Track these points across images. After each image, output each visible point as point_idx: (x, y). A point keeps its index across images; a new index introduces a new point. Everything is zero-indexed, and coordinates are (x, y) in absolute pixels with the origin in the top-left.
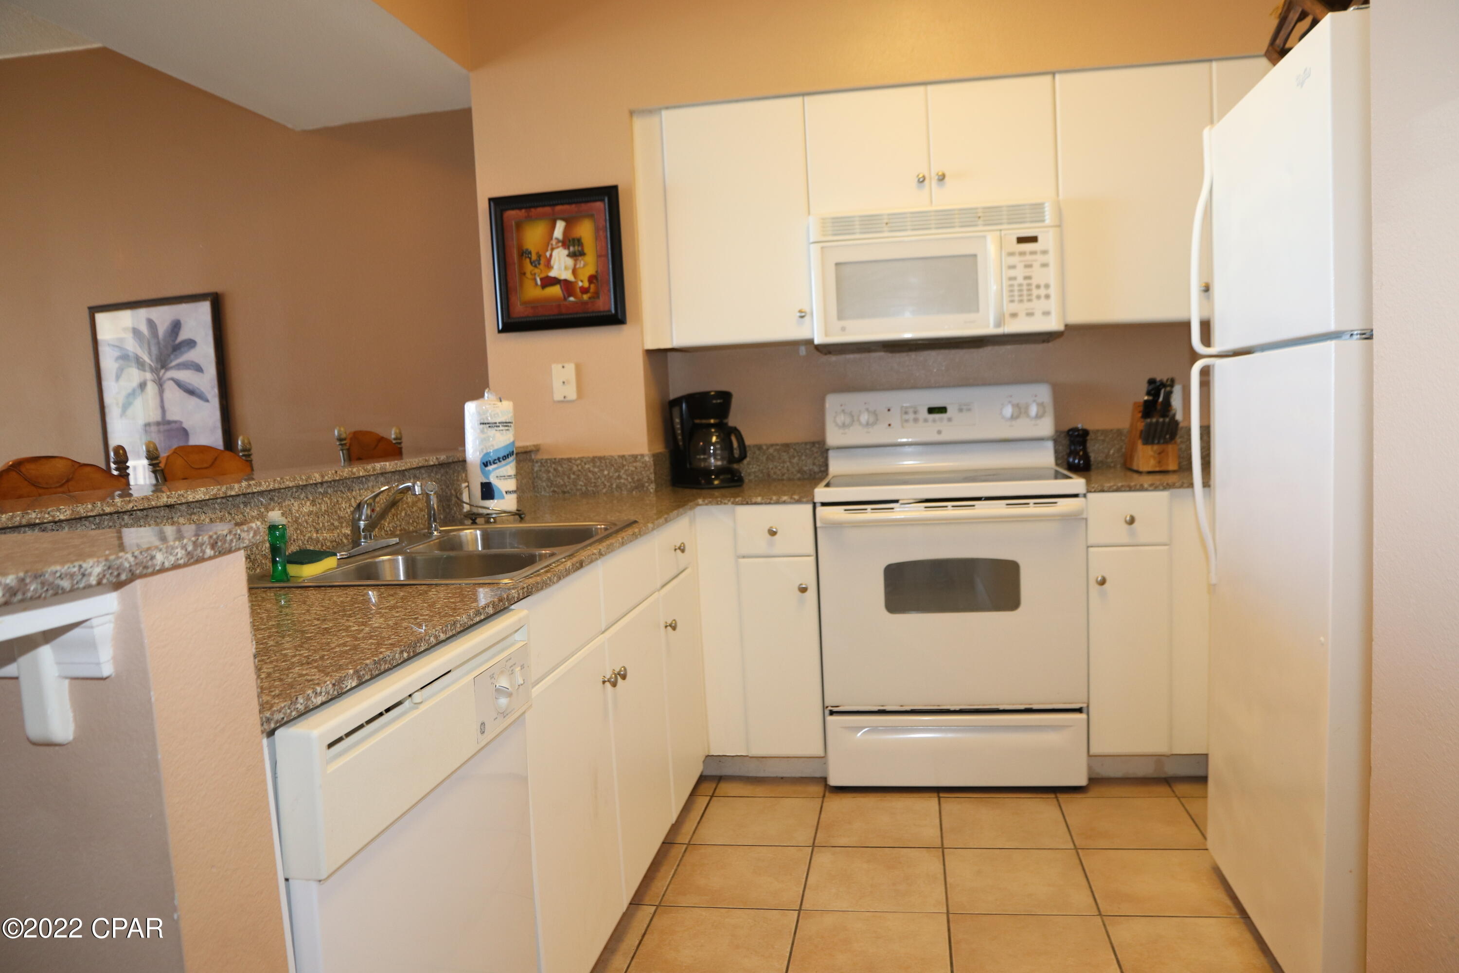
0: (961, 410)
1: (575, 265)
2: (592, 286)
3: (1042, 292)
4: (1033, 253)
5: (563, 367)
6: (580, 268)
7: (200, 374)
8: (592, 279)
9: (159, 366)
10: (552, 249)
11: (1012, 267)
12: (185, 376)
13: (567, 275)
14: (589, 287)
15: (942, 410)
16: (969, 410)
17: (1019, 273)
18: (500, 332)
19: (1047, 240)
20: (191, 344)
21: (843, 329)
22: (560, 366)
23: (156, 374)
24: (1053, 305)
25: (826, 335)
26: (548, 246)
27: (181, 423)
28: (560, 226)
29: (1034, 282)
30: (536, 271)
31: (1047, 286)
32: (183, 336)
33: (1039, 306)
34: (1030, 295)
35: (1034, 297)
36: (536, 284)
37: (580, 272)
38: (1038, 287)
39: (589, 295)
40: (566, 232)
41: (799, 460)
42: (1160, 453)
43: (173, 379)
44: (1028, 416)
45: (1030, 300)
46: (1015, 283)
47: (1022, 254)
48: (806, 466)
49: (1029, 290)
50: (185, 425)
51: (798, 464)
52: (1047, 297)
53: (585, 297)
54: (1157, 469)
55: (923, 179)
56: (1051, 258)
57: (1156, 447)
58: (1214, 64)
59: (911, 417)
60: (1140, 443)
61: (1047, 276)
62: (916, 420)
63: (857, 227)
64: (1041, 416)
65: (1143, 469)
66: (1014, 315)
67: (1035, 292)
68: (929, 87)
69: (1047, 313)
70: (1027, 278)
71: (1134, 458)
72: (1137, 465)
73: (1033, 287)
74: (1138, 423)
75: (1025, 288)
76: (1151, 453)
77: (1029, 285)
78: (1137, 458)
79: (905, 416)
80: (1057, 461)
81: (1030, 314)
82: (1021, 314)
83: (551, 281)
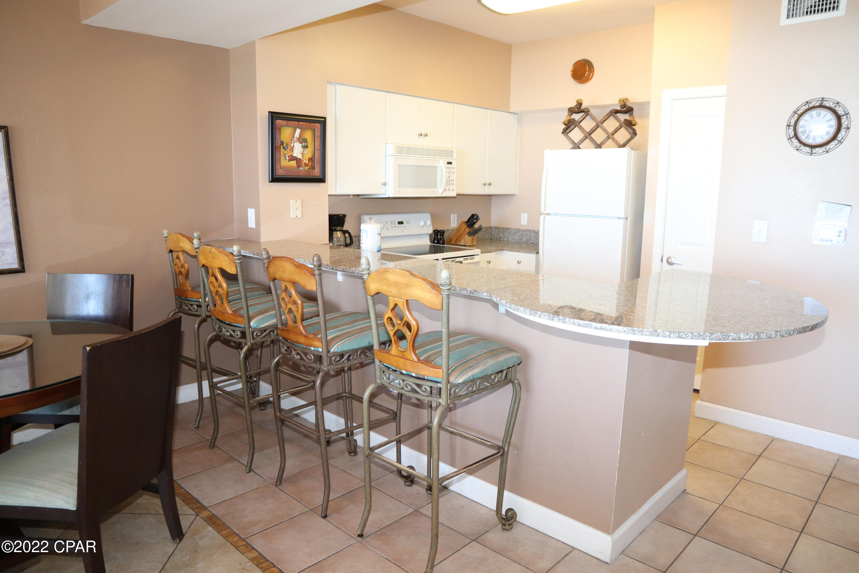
0: (407, 223)
1: (303, 152)
2: (310, 163)
3: (452, 182)
4: (451, 168)
5: (296, 201)
6: (305, 153)
8: (310, 159)
10: (294, 142)
11: (446, 173)
13: (299, 156)
14: (309, 163)
15: (402, 223)
16: (410, 223)
17: (448, 175)
18: (270, 182)
19: (454, 164)
22: (295, 201)
24: (454, 187)
25: (394, 194)
26: (292, 140)
28: (298, 131)
29: (451, 178)
30: (286, 152)
31: (454, 180)
33: (451, 187)
34: (449, 183)
36: (286, 159)
37: (305, 155)
38: (452, 180)
39: (308, 167)
40: (300, 134)
42: (472, 239)
44: (426, 225)
45: (449, 185)
46: (446, 178)
47: (448, 168)
49: (449, 181)
52: (453, 184)
53: (307, 168)
55: (421, 135)
56: (455, 171)
57: (471, 237)
58: (489, 110)
59: (393, 225)
60: (467, 236)
61: (454, 177)
62: (395, 227)
63: (405, 151)
64: (429, 226)
65: (468, 245)
66: (445, 190)
67: (451, 182)
68: (423, 99)
69: (453, 190)
70: (449, 177)
71: (461, 241)
72: (464, 243)
73: (450, 180)
74: (465, 229)
75: (448, 180)
76: (470, 239)
77: (449, 179)
78: (464, 241)
79: (392, 225)
80: (431, 242)
81: (449, 190)
82: (447, 190)
83: (292, 158)
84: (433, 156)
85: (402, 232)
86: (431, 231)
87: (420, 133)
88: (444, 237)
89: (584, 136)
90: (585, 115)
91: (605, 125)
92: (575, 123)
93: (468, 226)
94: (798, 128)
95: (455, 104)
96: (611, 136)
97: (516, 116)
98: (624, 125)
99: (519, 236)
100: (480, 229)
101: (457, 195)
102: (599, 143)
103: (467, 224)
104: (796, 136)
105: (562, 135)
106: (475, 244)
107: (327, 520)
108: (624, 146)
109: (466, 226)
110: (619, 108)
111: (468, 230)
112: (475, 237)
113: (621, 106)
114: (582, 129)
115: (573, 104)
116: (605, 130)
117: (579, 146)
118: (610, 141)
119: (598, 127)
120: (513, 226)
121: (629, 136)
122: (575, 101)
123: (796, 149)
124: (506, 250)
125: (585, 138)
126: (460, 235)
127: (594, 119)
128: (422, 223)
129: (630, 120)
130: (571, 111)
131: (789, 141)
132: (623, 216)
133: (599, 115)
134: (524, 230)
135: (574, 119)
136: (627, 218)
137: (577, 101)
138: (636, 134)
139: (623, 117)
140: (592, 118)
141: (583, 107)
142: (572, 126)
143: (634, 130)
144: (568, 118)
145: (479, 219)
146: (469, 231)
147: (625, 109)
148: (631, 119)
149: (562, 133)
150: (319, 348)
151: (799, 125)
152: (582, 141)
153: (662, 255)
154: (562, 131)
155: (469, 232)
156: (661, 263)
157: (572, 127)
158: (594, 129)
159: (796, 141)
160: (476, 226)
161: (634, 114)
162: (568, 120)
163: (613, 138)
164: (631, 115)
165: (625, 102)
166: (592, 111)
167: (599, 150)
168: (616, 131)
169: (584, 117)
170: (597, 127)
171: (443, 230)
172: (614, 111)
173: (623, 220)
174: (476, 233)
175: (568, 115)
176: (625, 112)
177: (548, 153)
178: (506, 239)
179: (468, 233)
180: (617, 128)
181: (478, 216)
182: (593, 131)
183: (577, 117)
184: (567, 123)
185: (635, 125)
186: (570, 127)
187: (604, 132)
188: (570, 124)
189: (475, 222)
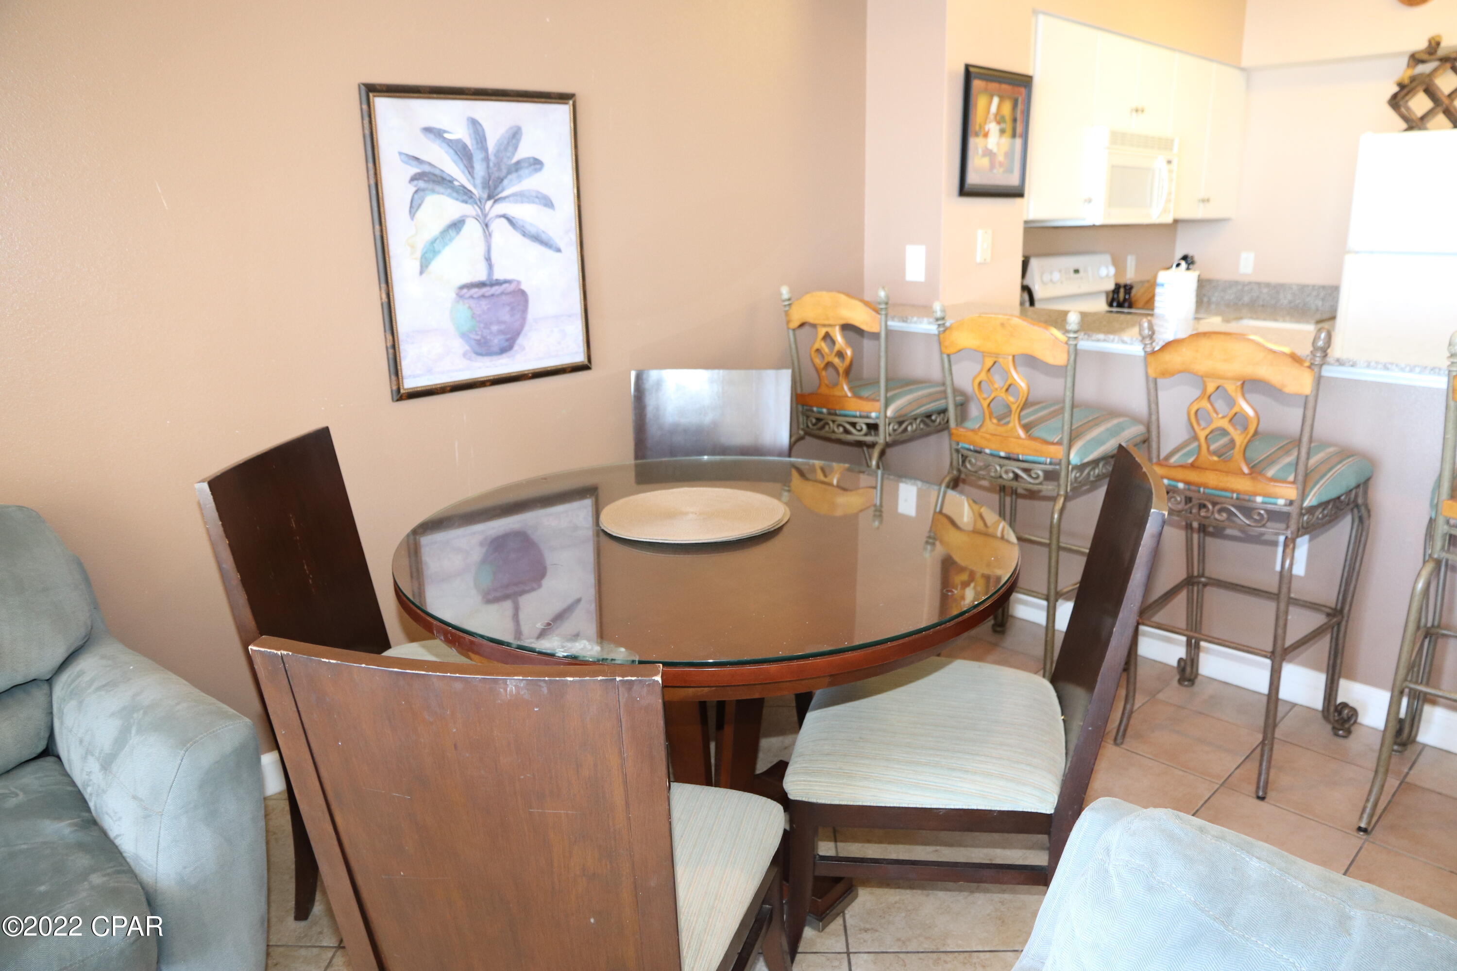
0: (1084, 271)
1: (1000, 140)
3: (1170, 197)
4: (1170, 171)
6: (1002, 143)
7: (549, 211)
8: (1006, 157)
9: (485, 196)
10: (990, 122)
12: (523, 212)
13: (995, 150)
14: (1005, 161)
15: (1078, 271)
18: (958, 196)
19: (1174, 164)
20: (536, 164)
22: (984, 231)
23: (480, 208)
24: (1172, 206)
25: (1105, 219)
26: (987, 119)
27: (519, 283)
28: (996, 101)
31: (1171, 194)
32: (524, 152)
36: (978, 153)
40: (998, 107)
43: (504, 216)
47: (1167, 171)
50: (524, 287)
52: (1171, 201)
53: (1002, 169)
55: (1137, 110)
56: (1174, 176)
58: (1215, 64)
59: (1068, 276)
61: (1172, 187)
62: (1071, 279)
64: (1112, 276)
68: (1140, 44)
69: (1170, 212)
80: (1107, 305)
83: (988, 153)
84: (1150, 148)
85: (1079, 287)
86: (1111, 286)
89: (1435, 107)
92: (1426, 81)
95: (1177, 52)
99: (1236, 293)
101: (1173, 220)
107: (1268, 803)
125: (1436, 110)
128: (1103, 272)
130: (1417, 59)
134: (1246, 283)
135: (1422, 74)
137: (1432, 40)
142: (1418, 87)
144: (1409, 73)
150: (1277, 498)
152: (1431, 115)
157: (1419, 89)
162: (1410, 77)
175: (1409, 67)
184: (1405, 82)
186: (1414, 89)
188: (1413, 85)
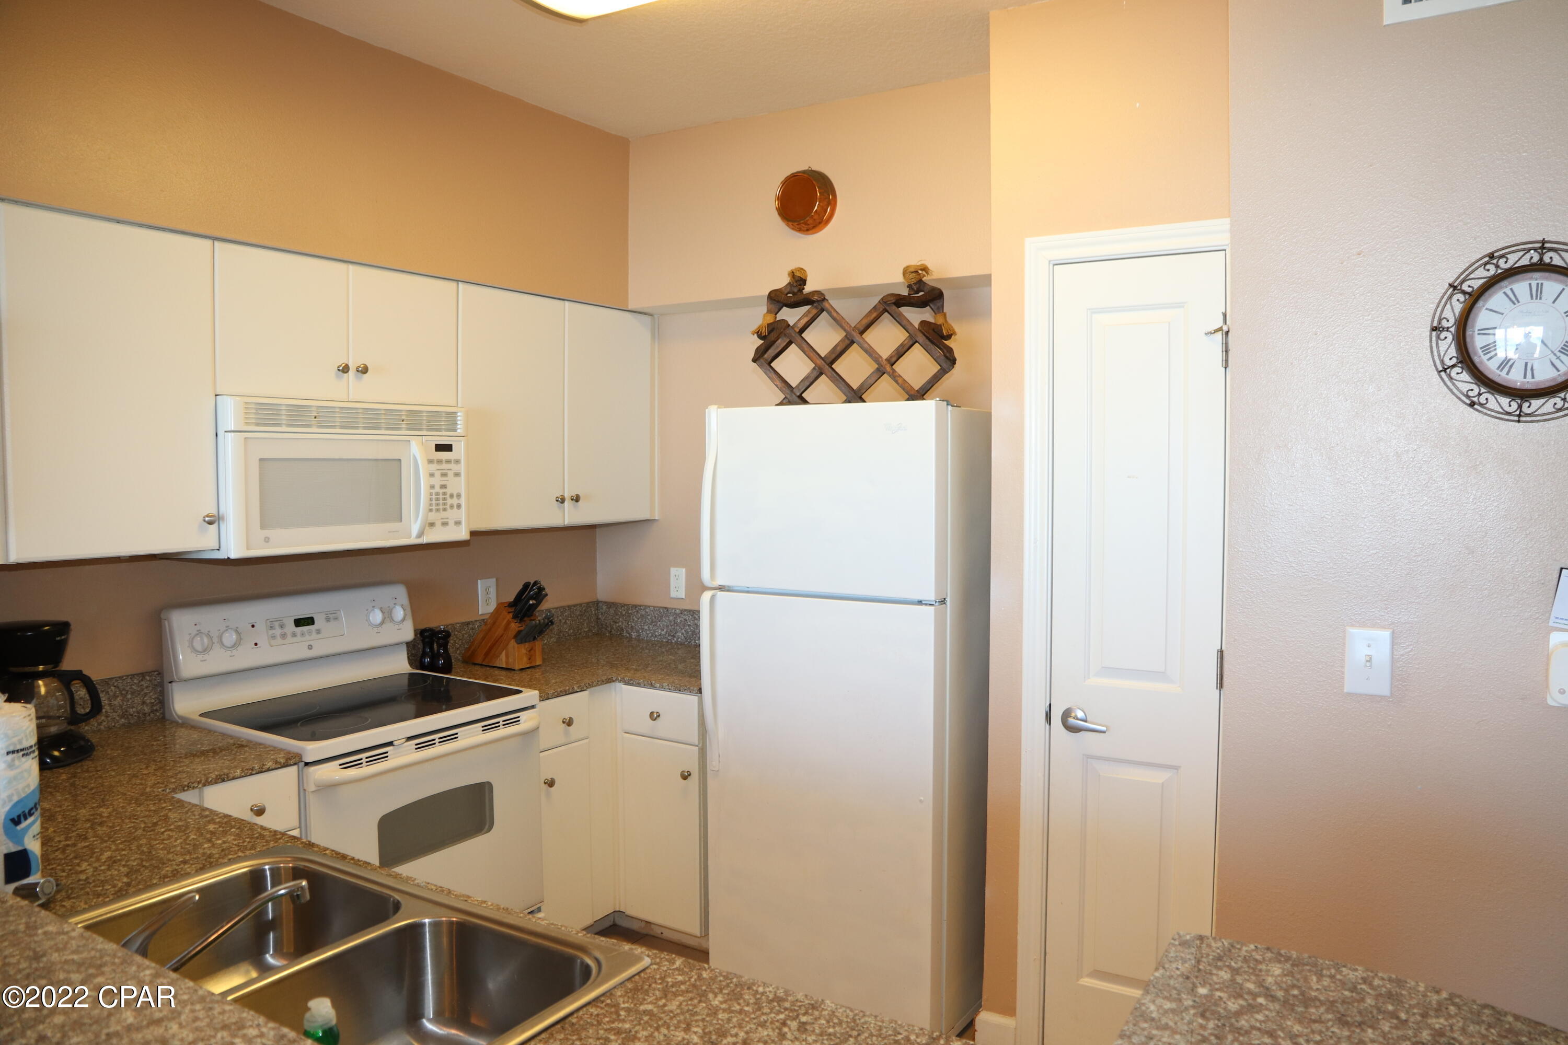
0: (328, 620)
3: (455, 501)
4: (448, 462)
11: (432, 475)
15: (309, 621)
16: (336, 619)
17: (437, 481)
19: (459, 449)
21: (267, 540)
24: (462, 515)
25: (248, 549)
29: (449, 491)
31: (459, 496)
33: (452, 515)
34: (444, 504)
35: (448, 507)
38: (452, 496)
41: (122, 700)
42: (530, 651)
44: (392, 620)
45: (445, 510)
46: (433, 491)
47: (440, 462)
48: (133, 707)
49: (445, 499)
51: (121, 706)
52: (459, 506)
54: (528, 666)
55: (345, 369)
56: (462, 468)
57: (527, 645)
58: (567, 303)
59: (278, 632)
60: (513, 643)
61: (459, 485)
62: (284, 636)
63: (284, 417)
64: (404, 620)
65: (517, 667)
66: (432, 525)
67: (449, 501)
68: (351, 267)
69: (458, 523)
70: (443, 487)
71: (498, 656)
72: (507, 663)
73: (448, 496)
74: (508, 623)
75: (441, 496)
76: (524, 651)
77: (444, 494)
78: (507, 656)
79: (271, 632)
80: (411, 663)
81: (445, 524)
82: (438, 523)
84: (387, 429)
85: (310, 647)
86: (408, 633)
87: (342, 361)
88: (451, 650)
89: (814, 368)
90: (814, 311)
91: (871, 337)
92: (787, 331)
93: (515, 617)
94: (1472, 337)
95: (461, 284)
96: (888, 368)
97: (647, 319)
98: (921, 338)
99: (667, 626)
100: (549, 622)
101: (473, 533)
102: (855, 386)
103: (513, 609)
104: (1466, 359)
105: (755, 364)
106: (538, 662)
108: (920, 394)
109: (511, 615)
110: (905, 292)
111: (515, 626)
112: (538, 645)
113: (909, 286)
114: (809, 351)
115: (782, 281)
116: (870, 352)
117: (804, 395)
118: (885, 383)
119: (852, 342)
120: (652, 599)
121: (934, 368)
122: (787, 273)
123: (1468, 402)
124: (620, 682)
125: (815, 374)
126: (497, 641)
127: (838, 321)
128: (377, 616)
129: (935, 324)
130: (777, 300)
131: (1441, 377)
132: (931, 596)
133: (853, 312)
134: (678, 611)
135: (784, 321)
136: (943, 602)
137: (792, 274)
138: (953, 361)
139: (915, 316)
140: (834, 319)
141: (808, 288)
142: (779, 341)
143: (950, 350)
144: (770, 319)
145: (546, 595)
146: (517, 629)
147: (921, 293)
148: (940, 321)
149: (754, 360)
151: (1473, 327)
152: (809, 382)
153: (1048, 704)
154: (752, 355)
155: (519, 632)
156: (1048, 726)
157: (781, 343)
158: (839, 349)
159: (1465, 376)
160: (539, 617)
161: (946, 309)
162: (768, 325)
163: (894, 371)
164: (939, 310)
165: (920, 274)
166: (834, 303)
167: (856, 407)
168: (900, 353)
169: (811, 316)
170: (847, 342)
171: (444, 631)
172: (893, 300)
173: (932, 608)
174: (541, 632)
175: (769, 311)
176: (921, 304)
177: (715, 416)
178: (634, 635)
179: (515, 637)
180: (902, 345)
181: (541, 589)
182: (838, 353)
183: (792, 316)
184: (765, 332)
185: (949, 337)
186: (774, 342)
187: (866, 355)
188: (773, 337)
189: (533, 604)
